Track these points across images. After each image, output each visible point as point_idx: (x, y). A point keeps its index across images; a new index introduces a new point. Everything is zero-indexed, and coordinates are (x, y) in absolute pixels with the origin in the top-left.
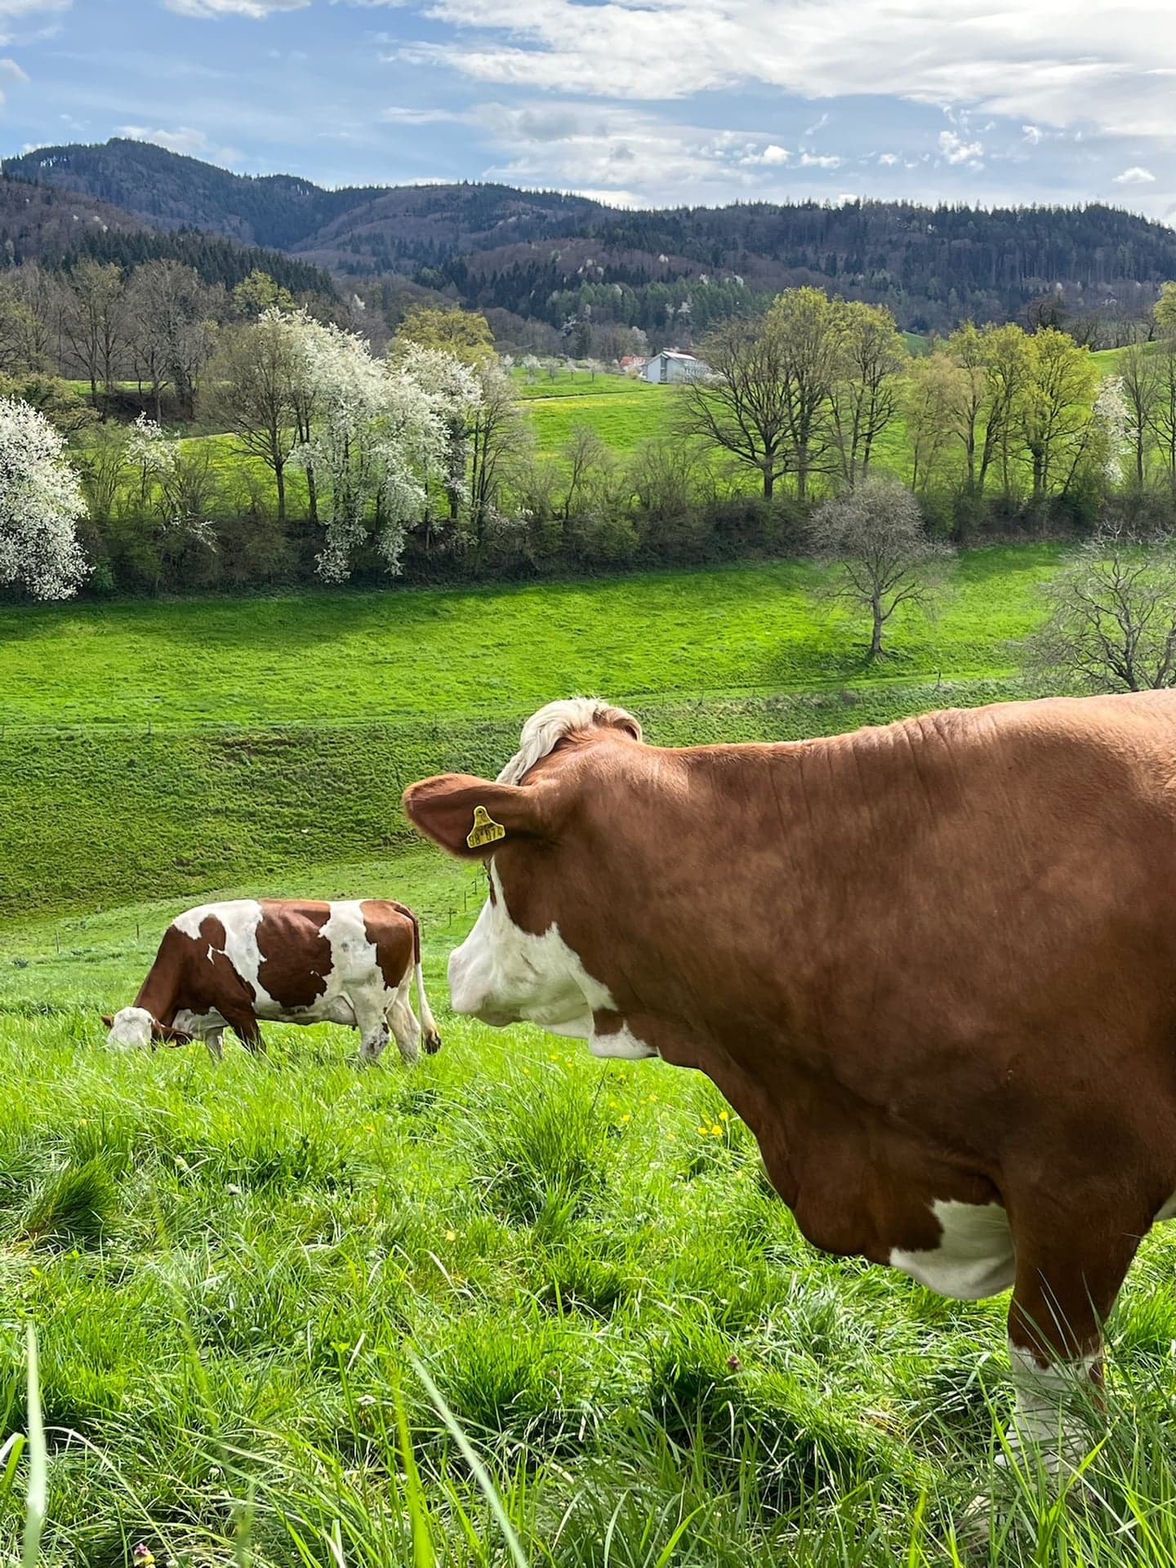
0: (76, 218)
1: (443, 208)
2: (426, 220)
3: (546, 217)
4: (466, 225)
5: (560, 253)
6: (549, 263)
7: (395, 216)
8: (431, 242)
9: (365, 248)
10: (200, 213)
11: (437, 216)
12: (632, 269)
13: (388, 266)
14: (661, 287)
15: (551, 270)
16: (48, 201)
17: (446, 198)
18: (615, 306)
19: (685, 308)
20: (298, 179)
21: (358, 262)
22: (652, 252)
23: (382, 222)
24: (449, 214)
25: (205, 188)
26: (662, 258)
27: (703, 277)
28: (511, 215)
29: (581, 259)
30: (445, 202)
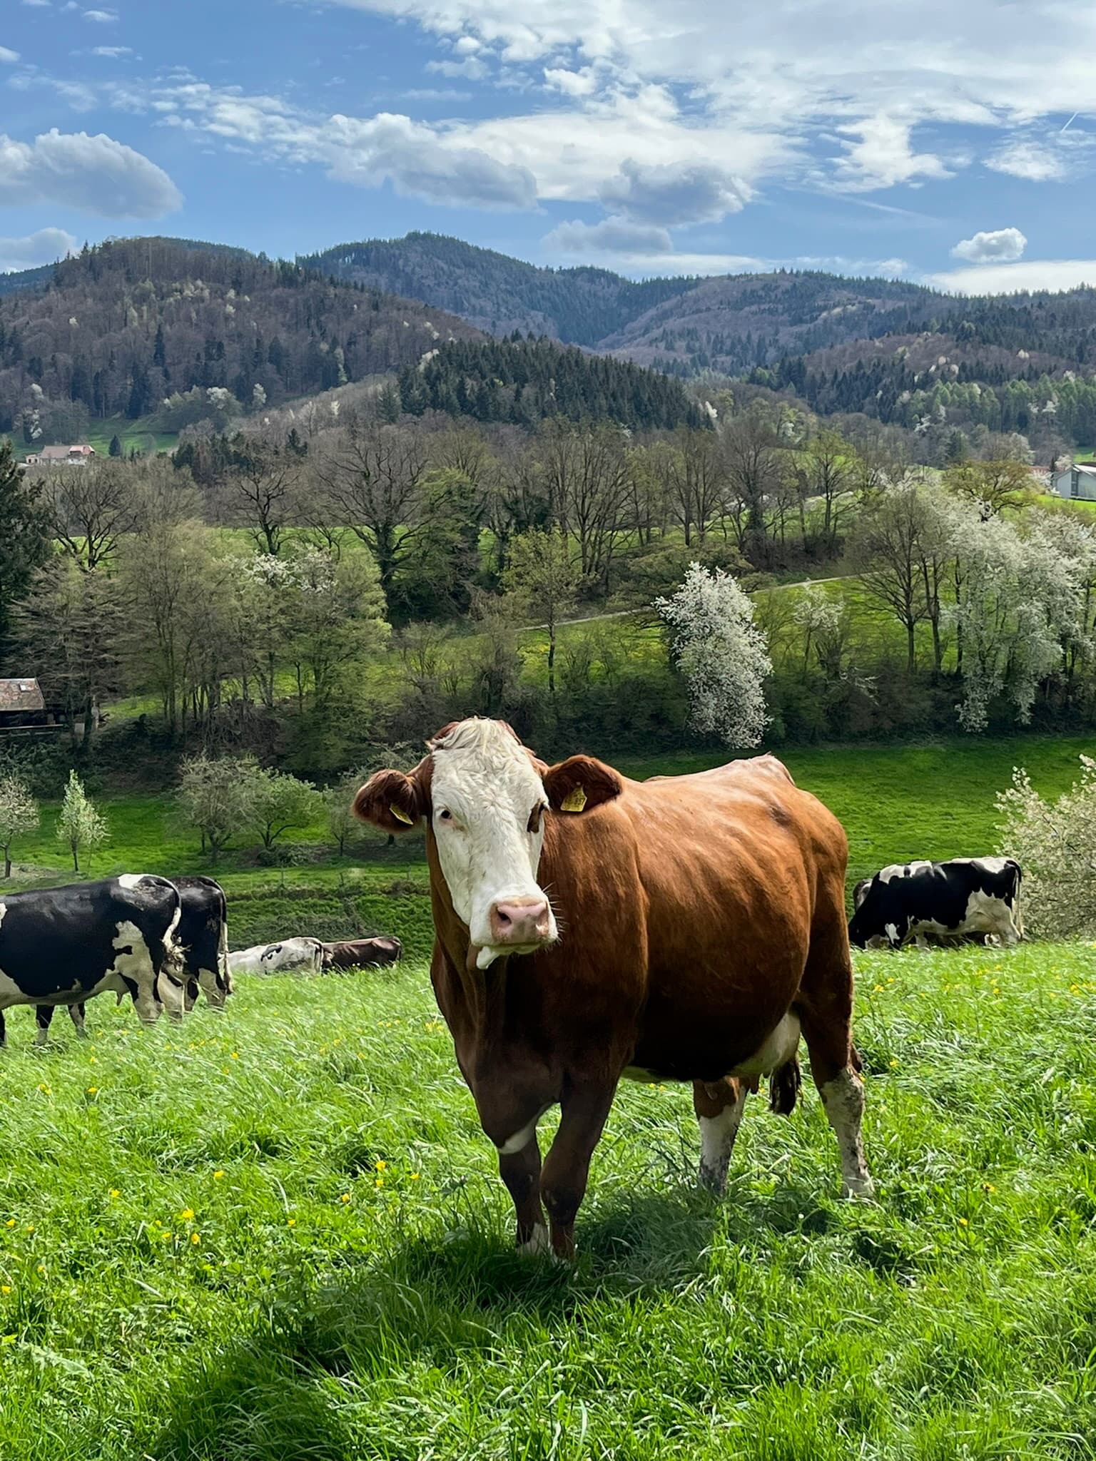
0: (406, 324)
1: (760, 300)
2: (743, 313)
3: (874, 307)
4: (786, 317)
5: (906, 350)
6: (897, 362)
7: (708, 309)
8: (749, 337)
9: (681, 344)
10: (503, 310)
11: (754, 308)
12: (989, 366)
13: (704, 364)
14: (1023, 386)
15: (898, 368)
16: (376, 307)
17: (763, 289)
18: (972, 406)
19: (1050, 407)
20: (603, 271)
21: (675, 360)
22: (1010, 348)
23: (696, 316)
24: (766, 306)
25: (506, 282)
26: (1022, 354)
27: (1068, 373)
28: (835, 306)
29: (931, 356)
30: (761, 293)
